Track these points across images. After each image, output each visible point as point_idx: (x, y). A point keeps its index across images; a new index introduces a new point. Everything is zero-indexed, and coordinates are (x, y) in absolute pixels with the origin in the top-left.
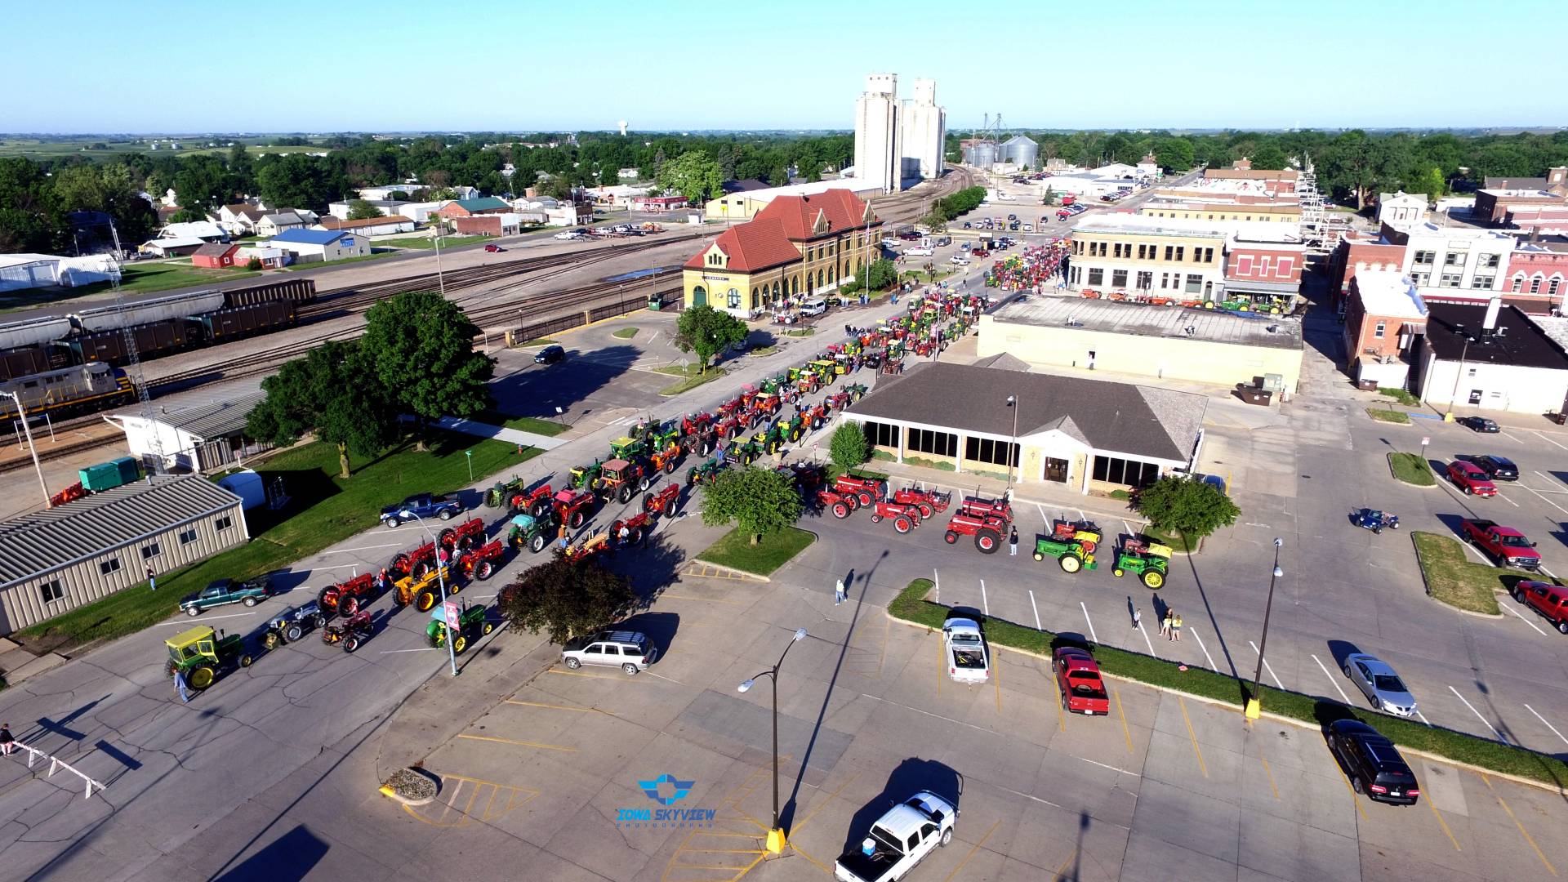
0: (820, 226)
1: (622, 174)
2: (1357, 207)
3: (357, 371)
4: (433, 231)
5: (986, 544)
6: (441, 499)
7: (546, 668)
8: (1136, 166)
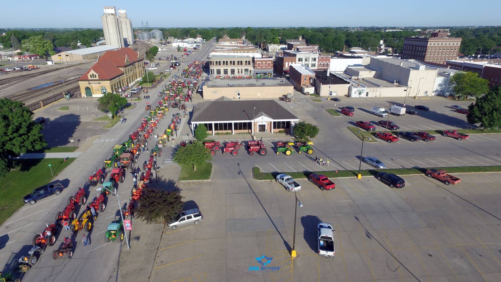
0: (127, 61)
2: (261, 48)
5: (263, 153)
7: (164, 233)
8: (196, 39)
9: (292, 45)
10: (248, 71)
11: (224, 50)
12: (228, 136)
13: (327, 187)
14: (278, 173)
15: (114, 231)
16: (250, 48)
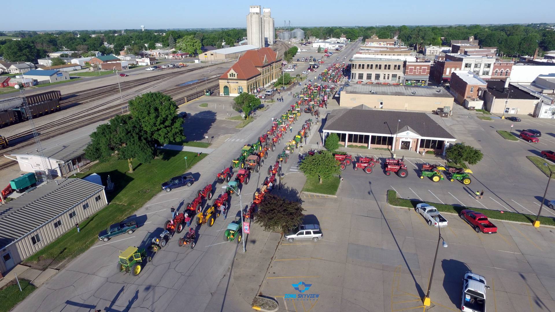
0: (265, 61)
1: (156, 45)
2: (417, 50)
5: (403, 175)
7: (280, 244)
8: (339, 39)
9: (459, 47)
10: (396, 77)
11: (369, 51)
12: (363, 150)
13: (486, 230)
14: (419, 202)
15: (233, 231)
16: (402, 50)
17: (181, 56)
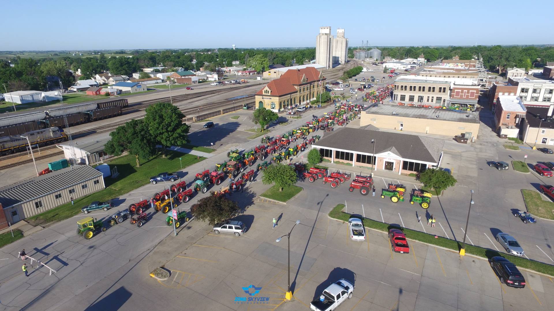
0: (304, 80)
1: (234, 63)
2: (498, 73)
3: (143, 130)
4: (168, 82)
5: (364, 192)
6: (171, 174)
7: (207, 233)
8: (417, 59)
10: (441, 100)
11: (431, 73)
12: (346, 167)
13: (399, 249)
17: (249, 74)
